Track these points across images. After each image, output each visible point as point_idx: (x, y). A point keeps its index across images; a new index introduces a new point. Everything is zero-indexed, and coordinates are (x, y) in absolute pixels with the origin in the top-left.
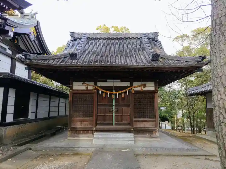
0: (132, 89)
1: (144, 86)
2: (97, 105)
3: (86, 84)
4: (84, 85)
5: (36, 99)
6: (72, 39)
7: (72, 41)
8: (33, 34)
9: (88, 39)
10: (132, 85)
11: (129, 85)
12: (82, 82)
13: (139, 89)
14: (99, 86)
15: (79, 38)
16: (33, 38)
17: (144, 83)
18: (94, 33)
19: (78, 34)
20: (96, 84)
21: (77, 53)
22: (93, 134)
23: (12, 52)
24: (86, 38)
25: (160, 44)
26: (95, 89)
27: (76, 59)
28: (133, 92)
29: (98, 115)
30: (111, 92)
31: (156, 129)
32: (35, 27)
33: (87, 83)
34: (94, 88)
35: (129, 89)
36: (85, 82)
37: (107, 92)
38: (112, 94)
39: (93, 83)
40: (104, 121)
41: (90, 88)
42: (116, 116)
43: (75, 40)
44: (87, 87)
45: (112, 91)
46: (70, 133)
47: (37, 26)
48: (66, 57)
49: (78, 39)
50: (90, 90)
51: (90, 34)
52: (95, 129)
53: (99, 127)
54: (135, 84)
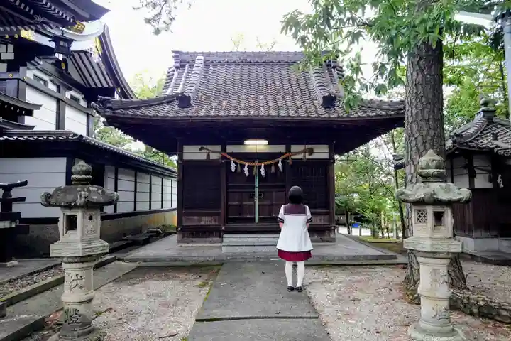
0: (288, 157)
1: (311, 152)
2: (228, 187)
3: (207, 149)
4: (203, 151)
5: (113, 176)
6: (178, 65)
7: (177, 68)
8: (96, 51)
9: (207, 64)
10: (288, 150)
11: (284, 151)
12: (200, 147)
13: (300, 156)
14: (229, 154)
15: (188, 62)
16: (96, 58)
17: (310, 146)
18: (217, 53)
19: (188, 54)
20: (224, 149)
21: (191, 95)
22: (220, 236)
23: (58, 87)
24: (202, 62)
25: (340, 73)
26: (223, 157)
27: (189, 106)
28: (291, 163)
29: (229, 203)
30: (251, 164)
31: (331, 227)
32: (100, 37)
33: (210, 147)
34: (220, 156)
35: (283, 157)
36: (205, 146)
37: (244, 163)
38: (253, 166)
39: (218, 148)
40: (240, 214)
41: (214, 156)
42: (261, 207)
43: (182, 66)
44: (208, 156)
45: (254, 162)
46: (181, 236)
47: (103, 34)
48: (171, 102)
49: (187, 65)
50: (214, 161)
51: (209, 54)
52: (223, 228)
53: (231, 225)
54: (294, 148)
